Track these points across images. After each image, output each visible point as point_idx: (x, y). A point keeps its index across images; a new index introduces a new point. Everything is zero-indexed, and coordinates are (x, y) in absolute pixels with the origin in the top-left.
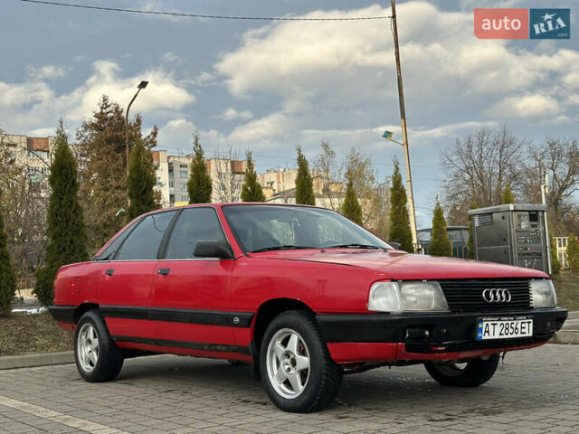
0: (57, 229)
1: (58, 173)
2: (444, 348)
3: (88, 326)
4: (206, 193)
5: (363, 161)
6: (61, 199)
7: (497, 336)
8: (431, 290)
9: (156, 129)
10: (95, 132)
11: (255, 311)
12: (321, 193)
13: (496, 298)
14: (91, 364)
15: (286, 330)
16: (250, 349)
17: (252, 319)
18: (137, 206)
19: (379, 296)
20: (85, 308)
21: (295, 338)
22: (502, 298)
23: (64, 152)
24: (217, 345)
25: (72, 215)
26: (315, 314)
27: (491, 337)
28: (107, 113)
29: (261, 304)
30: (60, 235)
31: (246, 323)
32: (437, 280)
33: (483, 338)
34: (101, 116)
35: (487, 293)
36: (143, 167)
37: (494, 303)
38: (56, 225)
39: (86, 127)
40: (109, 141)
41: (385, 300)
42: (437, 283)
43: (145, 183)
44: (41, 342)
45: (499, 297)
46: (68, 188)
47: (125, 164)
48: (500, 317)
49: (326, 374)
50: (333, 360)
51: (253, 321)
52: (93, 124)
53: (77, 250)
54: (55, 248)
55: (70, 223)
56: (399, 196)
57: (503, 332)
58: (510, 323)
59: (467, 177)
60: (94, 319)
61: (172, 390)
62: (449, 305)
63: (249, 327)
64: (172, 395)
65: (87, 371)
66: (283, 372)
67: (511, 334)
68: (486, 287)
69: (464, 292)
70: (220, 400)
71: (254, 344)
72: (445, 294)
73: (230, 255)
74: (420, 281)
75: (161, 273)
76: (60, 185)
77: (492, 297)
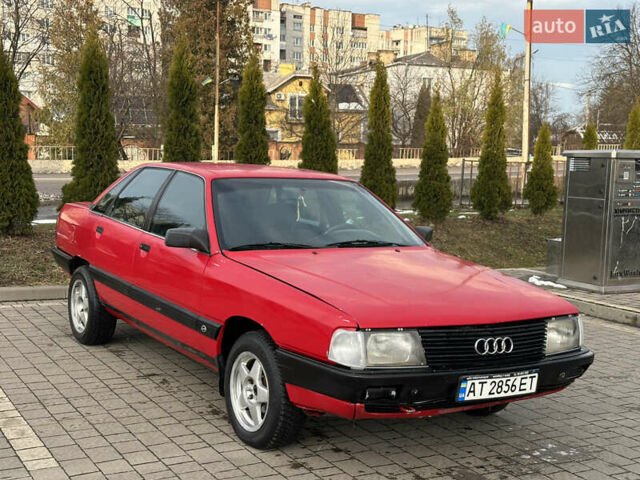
0: (84, 142)
2: (413, 410)
3: (80, 283)
4: (259, 105)
5: (495, 33)
6: (91, 107)
7: (485, 396)
8: (406, 340)
11: (223, 324)
12: (449, 61)
13: (491, 349)
14: (82, 323)
16: (217, 362)
17: (219, 329)
18: (177, 118)
20: (78, 262)
21: (258, 366)
22: (500, 349)
23: (94, 52)
24: (189, 346)
25: (101, 127)
26: (277, 346)
27: (478, 397)
29: (228, 317)
31: (213, 333)
33: (467, 399)
35: (481, 343)
36: (186, 72)
37: (488, 355)
41: (348, 350)
42: (416, 332)
43: (188, 93)
45: (496, 349)
46: (97, 95)
48: (491, 374)
50: (292, 403)
51: (221, 335)
53: (106, 167)
55: (99, 136)
56: (497, 112)
58: (504, 380)
60: (86, 277)
61: (154, 375)
62: (427, 359)
63: (216, 338)
64: (147, 386)
65: (78, 330)
66: (246, 398)
67: (505, 392)
68: (480, 336)
69: (450, 343)
70: (191, 404)
71: (221, 358)
72: (424, 346)
73: (206, 248)
74: (394, 329)
75: (143, 248)
76: (88, 91)
77: (487, 349)
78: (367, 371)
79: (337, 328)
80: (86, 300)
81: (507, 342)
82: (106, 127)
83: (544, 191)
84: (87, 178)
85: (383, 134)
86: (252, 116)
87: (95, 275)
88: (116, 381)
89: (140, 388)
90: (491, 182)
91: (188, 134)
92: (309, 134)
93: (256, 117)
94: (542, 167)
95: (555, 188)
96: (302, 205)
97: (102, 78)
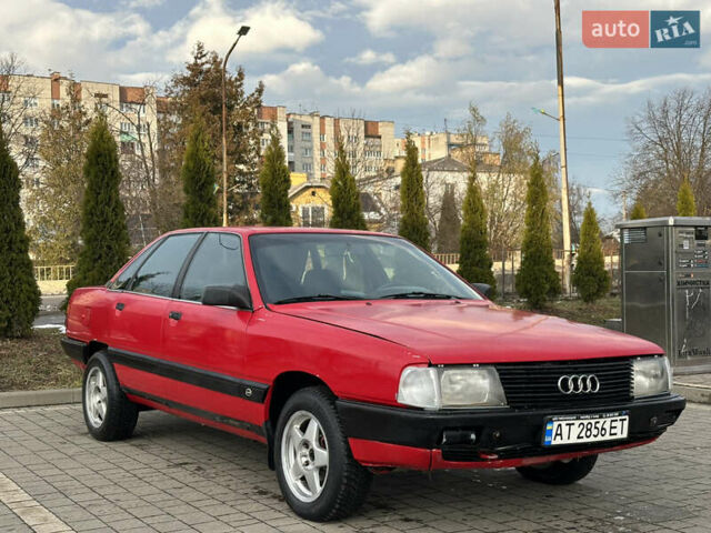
0: (92, 231)
1: (94, 162)
2: (496, 457)
3: (96, 371)
4: (282, 187)
5: (521, 130)
6: (98, 194)
7: (573, 440)
8: (484, 378)
9: (261, 85)
10: (187, 88)
11: (271, 384)
13: (576, 388)
14: (100, 417)
15: (304, 412)
16: (265, 431)
17: (266, 391)
18: (193, 203)
19: (412, 384)
20: (94, 347)
21: (314, 425)
22: (585, 388)
23: (102, 135)
24: (230, 418)
25: (111, 214)
26: (337, 398)
27: (565, 441)
28: (203, 64)
29: (276, 374)
30: (96, 239)
31: (260, 396)
32: (495, 364)
33: (553, 443)
34: (195, 69)
35: (565, 382)
36: (202, 154)
37: (573, 395)
38: (91, 226)
39: (177, 82)
40: (203, 100)
41: (419, 390)
42: (493, 369)
43: (205, 175)
44: (64, 372)
45: (581, 387)
46: (106, 180)
48: (578, 414)
49: (346, 477)
50: (356, 461)
51: (268, 396)
52: (185, 78)
53: (116, 258)
54: (88, 254)
55: (108, 224)
56: (538, 192)
57: (583, 434)
58: (593, 422)
60: (104, 363)
61: (186, 464)
62: (507, 398)
63: (263, 402)
64: (180, 473)
65: (94, 425)
66: (300, 465)
67: (595, 436)
68: (562, 374)
69: (530, 381)
70: (233, 487)
71: (269, 425)
72: (503, 384)
73: (248, 305)
74: (470, 365)
75: (172, 317)
76: (96, 176)
77: (571, 387)
78: (442, 411)
79: (406, 366)
80: (104, 390)
81: (592, 380)
82: (116, 215)
83: (594, 276)
84: (95, 272)
85: (417, 217)
86: (275, 201)
87: (115, 358)
88: (144, 471)
89: (173, 475)
90: (536, 268)
92: (338, 219)
93: (280, 200)
94: (590, 251)
95: (606, 272)
96: (348, 261)
97: (111, 162)
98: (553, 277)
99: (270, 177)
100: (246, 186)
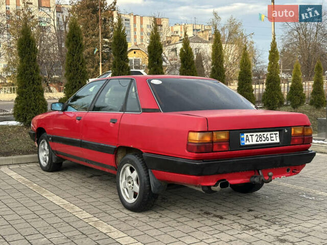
0: (71, 74)
1: (71, 39)
5: (237, 23)
6: (74, 56)
12: (208, 40)
18: (118, 60)
23: (75, 26)
25: (80, 66)
30: (73, 78)
36: (122, 36)
38: (70, 72)
40: (88, 7)
43: (123, 47)
46: (77, 49)
47: (98, 21)
54: (70, 86)
55: (79, 71)
59: (296, 33)
76: (73, 47)
82: (82, 66)
83: (298, 96)
85: (220, 67)
90: (273, 92)
91: (124, 69)
93: (158, 59)
95: (304, 94)
97: (80, 40)
98: (281, 97)
99: (153, 48)
100: (108, 49)
